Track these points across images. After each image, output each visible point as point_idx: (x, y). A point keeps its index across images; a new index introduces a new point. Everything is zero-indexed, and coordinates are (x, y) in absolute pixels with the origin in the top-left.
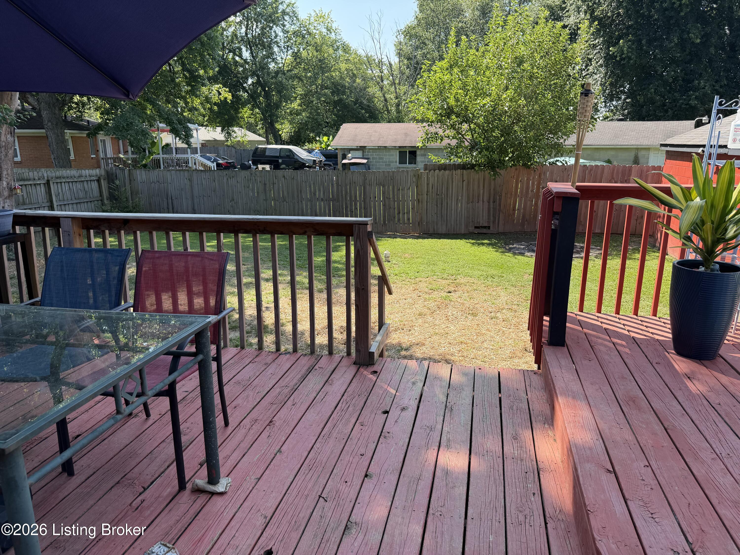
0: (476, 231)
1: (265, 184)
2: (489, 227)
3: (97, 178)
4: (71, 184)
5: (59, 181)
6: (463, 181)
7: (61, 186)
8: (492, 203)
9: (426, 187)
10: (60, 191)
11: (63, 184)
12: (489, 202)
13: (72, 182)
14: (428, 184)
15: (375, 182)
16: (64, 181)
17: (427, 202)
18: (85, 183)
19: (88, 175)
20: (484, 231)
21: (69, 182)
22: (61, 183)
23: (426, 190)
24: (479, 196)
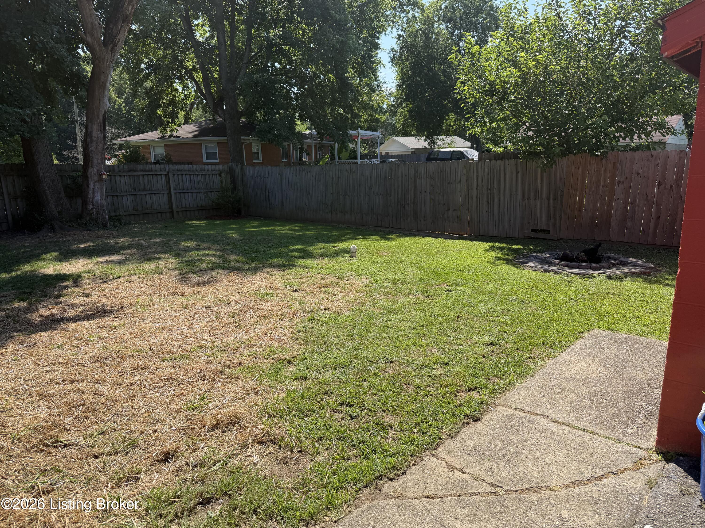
0: (533, 235)
1: (333, 178)
2: (548, 232)
3: (219, 173)
4: (192, 176)
5: (179, 173)
6: (517, 173)
7: (182, 177)
8: (552, 201)
9: (475, 181)
10: (180, 181)
11: (184, 176)
12: (549, 199)
13: (193, 175)
14: (478, 177)
15: (425, 175)
16: (185, 173)
17: (477, 198)
18: (207, 176)
19: (210, 170)
20: (542, 235)
21: (190, 175)
22: (182, 175)
23: (475, 183)
24: (536, 192)
